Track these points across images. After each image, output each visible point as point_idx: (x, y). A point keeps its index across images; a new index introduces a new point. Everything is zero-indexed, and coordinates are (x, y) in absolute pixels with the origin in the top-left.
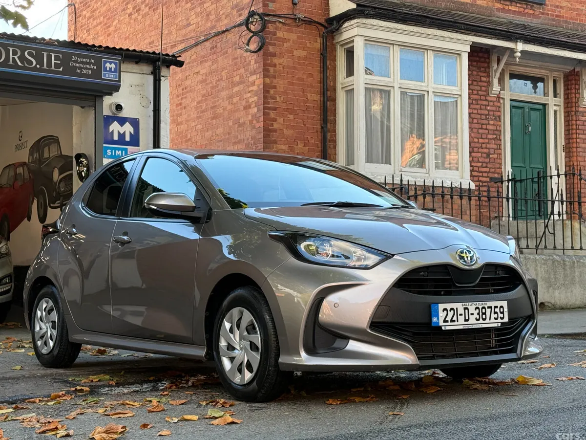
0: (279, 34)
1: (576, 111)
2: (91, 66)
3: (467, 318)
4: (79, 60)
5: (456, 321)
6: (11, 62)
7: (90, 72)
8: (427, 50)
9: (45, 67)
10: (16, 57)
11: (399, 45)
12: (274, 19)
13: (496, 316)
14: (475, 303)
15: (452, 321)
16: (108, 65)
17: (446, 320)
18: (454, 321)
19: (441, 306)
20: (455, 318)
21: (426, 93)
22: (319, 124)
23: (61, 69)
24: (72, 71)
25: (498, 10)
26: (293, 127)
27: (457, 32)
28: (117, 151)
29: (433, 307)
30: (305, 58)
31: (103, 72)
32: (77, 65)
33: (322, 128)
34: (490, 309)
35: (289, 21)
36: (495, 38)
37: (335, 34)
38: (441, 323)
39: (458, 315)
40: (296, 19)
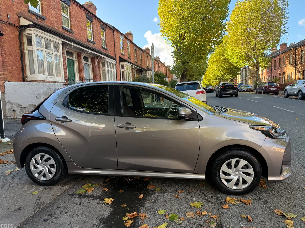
0: (4, 28)
1: (81, 63)
8: (52, 41)
11: (45, 38)
12: (2, 22)
21: (52, 54)
22: (20, 61)
25: (64, 33)
26: (12, 61)
27: (59, 37)
30: (13, 38)
33: (21, 62)
35: (7, 24)
36: (69, 41)
37: (22, 31)
40: (10, 24)
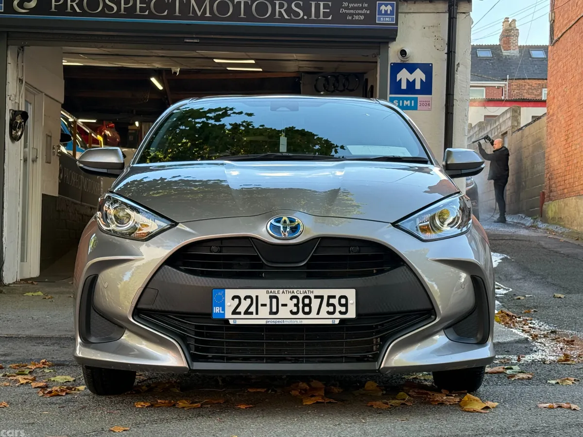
2: (364, 11)
3: (274, 310)
4: (351, 5)
5: (254, 313)
6: (277, 16)
7: (362, 17)
9: (313, 17)
10: (282, 10)
13: (331, 309)
14: (292, 290)
15: (246, 312)
16: (383, 8)
17: (238, 311)
18: (251, 313)
19: (229, 293)
20: (253, 309)
23: (330, 18)
24: (342, 18)
28: (405, 101)
29: (216, 294)
31: (377, 16)
32: (347, 11)
34: (319, 300)
38: (228, 315)
39: (259, 305)
